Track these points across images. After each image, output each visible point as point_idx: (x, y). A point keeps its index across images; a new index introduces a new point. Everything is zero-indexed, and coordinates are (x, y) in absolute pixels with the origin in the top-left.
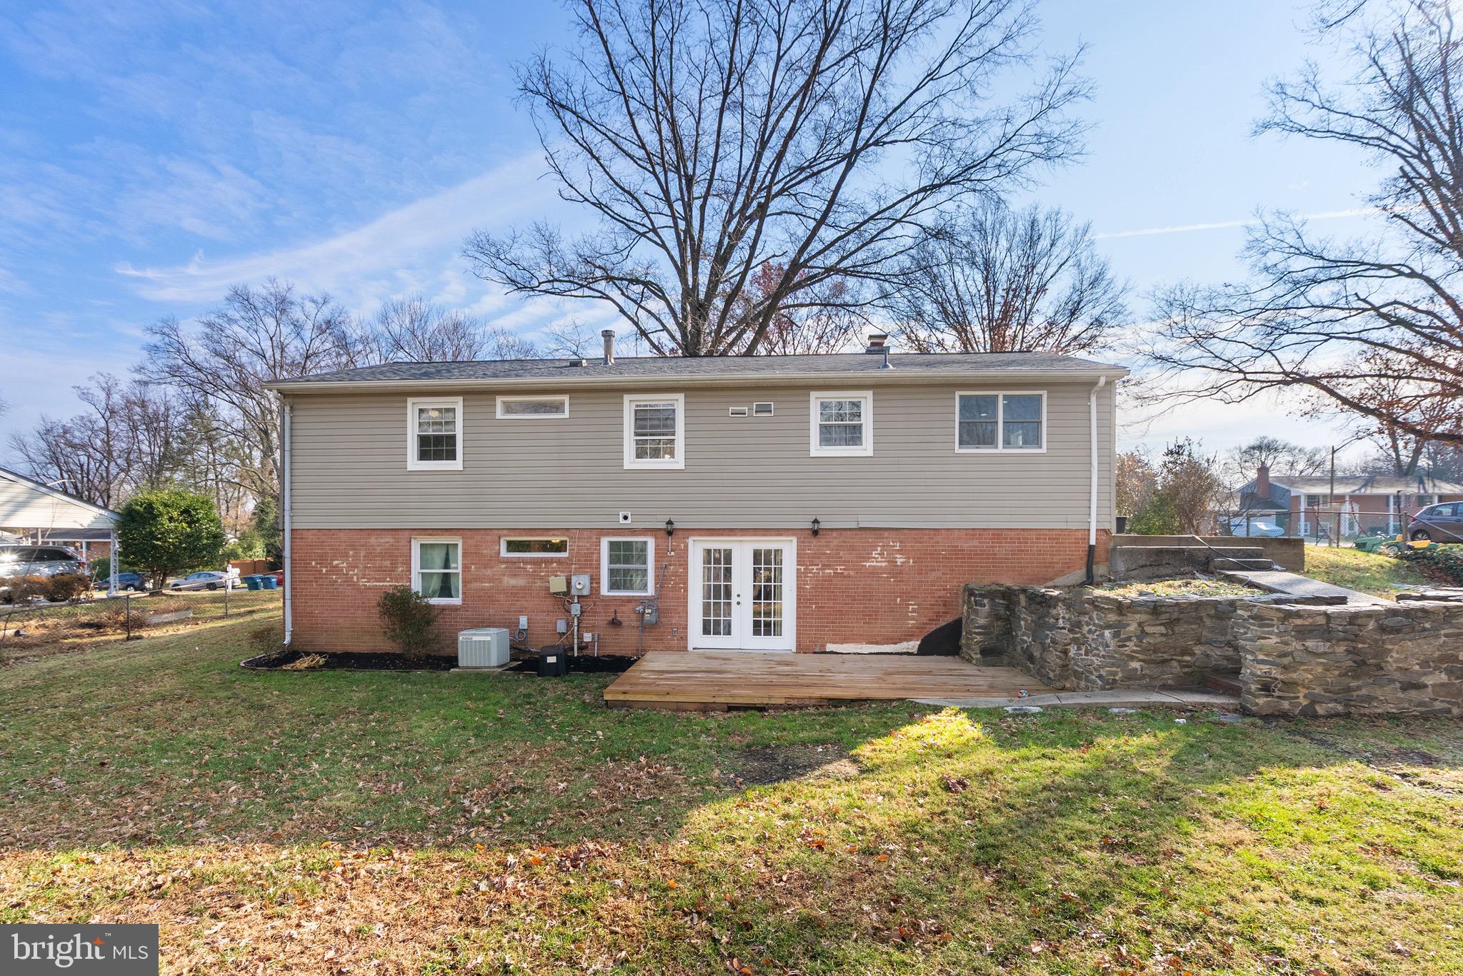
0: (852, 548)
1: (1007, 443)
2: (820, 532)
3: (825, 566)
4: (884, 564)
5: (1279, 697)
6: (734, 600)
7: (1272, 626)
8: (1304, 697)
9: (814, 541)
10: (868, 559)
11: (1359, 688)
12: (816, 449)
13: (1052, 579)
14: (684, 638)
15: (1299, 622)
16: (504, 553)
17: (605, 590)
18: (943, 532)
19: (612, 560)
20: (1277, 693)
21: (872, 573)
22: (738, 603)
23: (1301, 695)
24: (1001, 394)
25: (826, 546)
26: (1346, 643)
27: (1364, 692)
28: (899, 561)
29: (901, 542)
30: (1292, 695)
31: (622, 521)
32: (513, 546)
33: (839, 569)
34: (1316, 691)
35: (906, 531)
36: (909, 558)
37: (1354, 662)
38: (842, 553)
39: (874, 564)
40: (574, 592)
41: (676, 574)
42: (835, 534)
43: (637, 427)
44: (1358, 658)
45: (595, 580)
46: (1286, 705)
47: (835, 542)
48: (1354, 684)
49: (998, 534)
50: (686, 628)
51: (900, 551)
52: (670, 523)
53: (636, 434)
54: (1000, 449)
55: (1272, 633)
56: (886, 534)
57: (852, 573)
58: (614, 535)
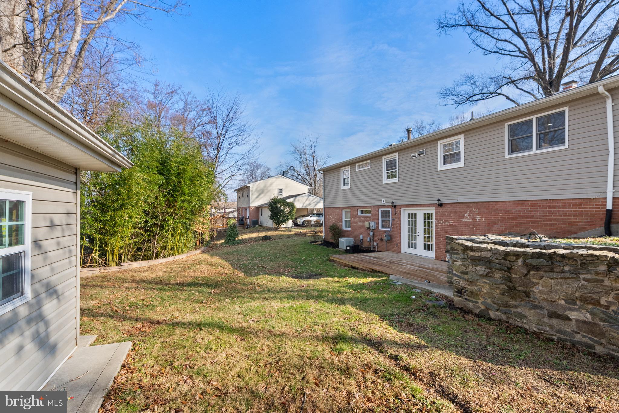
0: (456, 212)
1: (539, 146)
2: (443, 205)
3: (445, 221)
4: (470, 220)
5: (466, 299)
6: (417, 234)
7: (459, 254)
8: (482, 303)
9: (441, 209)
10: (463, 217)
11: (515, 306)
12: (441, 167)
13: (575, 233)
14: (400, 248)
15: (472, 253)
16: (360, 214)
17: (380, 228)
18: (500, 203)
19: (382, 216)
20: (466, 297)
21: (465, 225)
22: (419, 236)
23: (480, 301)
24: (534, 118)
25: (446, 211)
26: (500, 272)
27: (519, 310)
28: (478, 219)
29: (479, 209)
30: (474, 300)
31: (383, 203)
32: (362, 212)
33: (451, 222)
34: (488, 301)
35: (481, 203)
36: (482, 217)
37: (508, 287)
38: (452, 215)
39: (466, 220)
40: (371, 228)
41: (397, 222)
42: (449, 206)
43: (387, 168)
44: (510, 284)
45: (377, 224)
46: (471, 305)
47: (449, 210)
48: (512, 303)
49: (534, 204)
50: (400, 243)
51: (478, 214)
52: (393, 203)
53: (387, 170)
54: (534, 151)
55: (458, 258)
56: (471, 205)
57: (456, 224)
58: (383, 208)
